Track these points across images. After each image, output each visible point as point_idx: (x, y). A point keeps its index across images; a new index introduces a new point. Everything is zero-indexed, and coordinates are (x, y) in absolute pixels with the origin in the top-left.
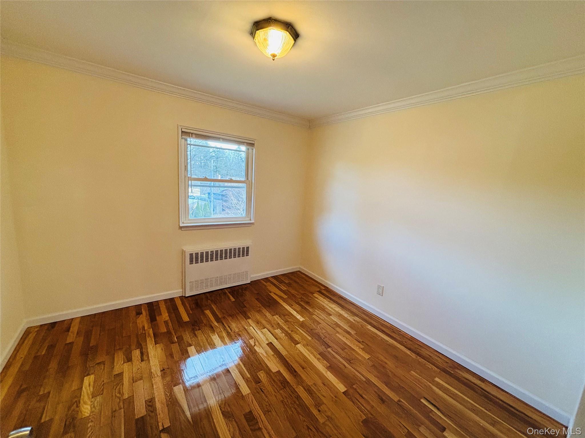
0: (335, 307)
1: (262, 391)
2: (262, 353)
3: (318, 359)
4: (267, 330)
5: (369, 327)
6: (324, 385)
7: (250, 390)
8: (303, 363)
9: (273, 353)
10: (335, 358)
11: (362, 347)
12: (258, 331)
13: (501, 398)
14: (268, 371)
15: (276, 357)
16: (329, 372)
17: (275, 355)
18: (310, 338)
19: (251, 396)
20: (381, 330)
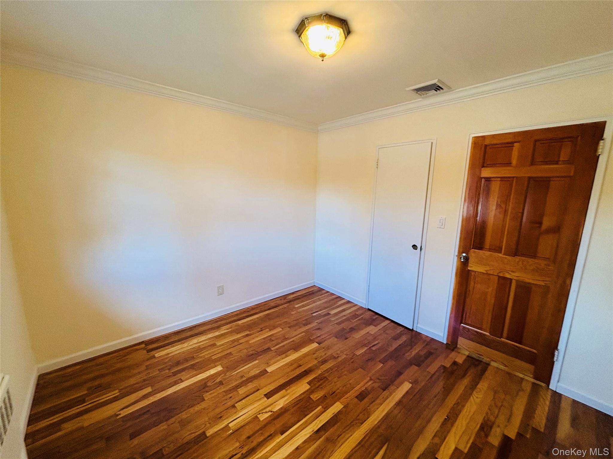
0: (198, 340)
1: (334, 392)
2: (284, 401)
3: (287, 356)
4: (239, 403)
5: (240, 322)
6: (315, 353)
7: (335, 403)
8: (295, 365)
9: (284, 391)
10: (284, 346)
11: (268, 330)
12: (241, 414)
13: (305, 292)
14: (311, 391)
15: (289, 387)
16: (301, 350)
17: (286, 388)
18: (257, 361)
19: (341, 400)
20: (246, 317)
